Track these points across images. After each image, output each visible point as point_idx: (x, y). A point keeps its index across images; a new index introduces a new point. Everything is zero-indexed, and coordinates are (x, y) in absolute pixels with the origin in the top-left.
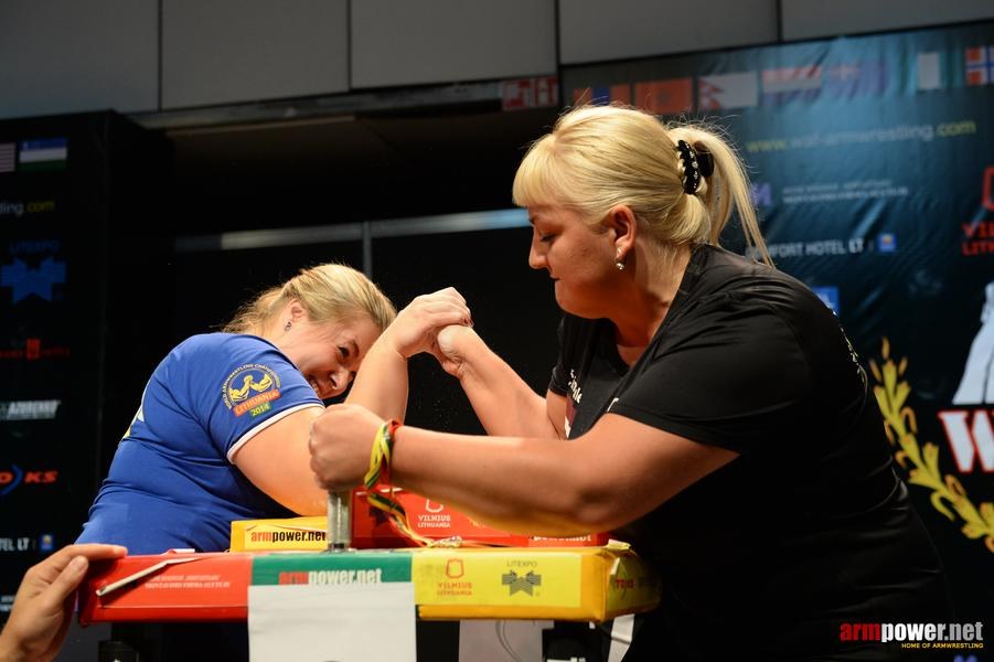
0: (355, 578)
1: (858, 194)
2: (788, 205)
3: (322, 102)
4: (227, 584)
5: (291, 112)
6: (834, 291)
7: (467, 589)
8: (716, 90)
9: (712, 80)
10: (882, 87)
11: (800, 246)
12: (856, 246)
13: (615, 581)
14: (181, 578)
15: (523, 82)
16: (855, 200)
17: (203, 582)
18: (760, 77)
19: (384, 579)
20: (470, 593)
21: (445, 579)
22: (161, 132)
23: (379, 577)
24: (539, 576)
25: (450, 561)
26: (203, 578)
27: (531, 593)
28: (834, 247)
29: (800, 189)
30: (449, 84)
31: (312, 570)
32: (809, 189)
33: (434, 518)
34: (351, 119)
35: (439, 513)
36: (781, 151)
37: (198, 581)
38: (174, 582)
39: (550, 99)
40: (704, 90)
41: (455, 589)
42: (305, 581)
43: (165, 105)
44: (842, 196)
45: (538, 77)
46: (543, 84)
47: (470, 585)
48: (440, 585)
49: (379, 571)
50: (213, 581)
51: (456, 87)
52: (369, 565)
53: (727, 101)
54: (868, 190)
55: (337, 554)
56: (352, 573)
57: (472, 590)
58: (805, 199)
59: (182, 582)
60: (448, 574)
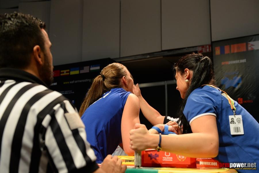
3: (155, 54)
15: (203, 46)
30: (185, 48)
33: (167, 158)
34: (162, 57)
39: (209, 50)
40: (249, 45)
43: (121, 56)
45: (206, 45)
46: (208, 47)
51: (187, 49)
53: (256, 48)
55: (137, 169)
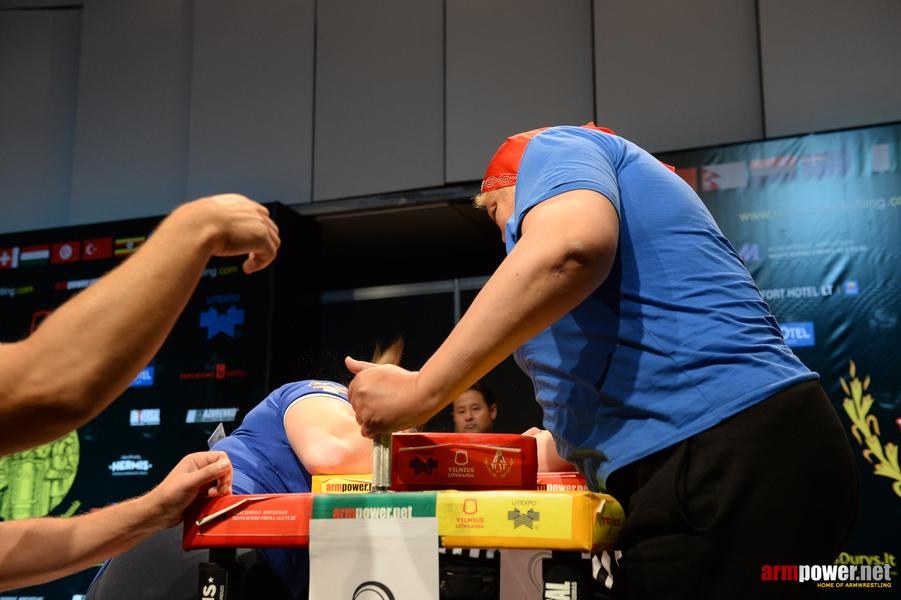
0: (392, 513)
1: (827, 251)
2: (772, 260)
3: (425, 193)
4: (293, 518)
5: (403, 201)
6: (811, 325)
7: (480, 523)
8: (715, 176)
9: (711, 169)
10: (844, 172)
11: (782, 291)
12: (827, 291)
13: (600, 517)
14: (259, 512)
16: (826, 255)
17: (276, 516)
18: (748, 164)
19: (414, 515)
20: (483, 527)
21: (463, 515)
22: (313, 217)
23: (410, 513)
24: (538, 513)
25: (467, 500)
26: (275, 512)
27: (531, 527)
28: (809, 291)
29: (781, 248)
31: (359, 507)
32: (789, 248)
33: (461, 470)
34: (445, 205)
35: (467, 466)
36: (766, 220)
38: (253, 515)
40: (706, 176)
41: (471, 523)
42: (352, 516)
43: (316, 199)
44: (814, 252)
47: (482, 520)
48: (458, 520)
49: (410, 508)
50: (283, 515)
52: (402, 504)
53: (723, 184)
54: (837, 247)
55: (380, 494)
56: (389, 510)
57: (484, 524)
58: (786, 255)
59: (260, 515)
60: (464, 510)
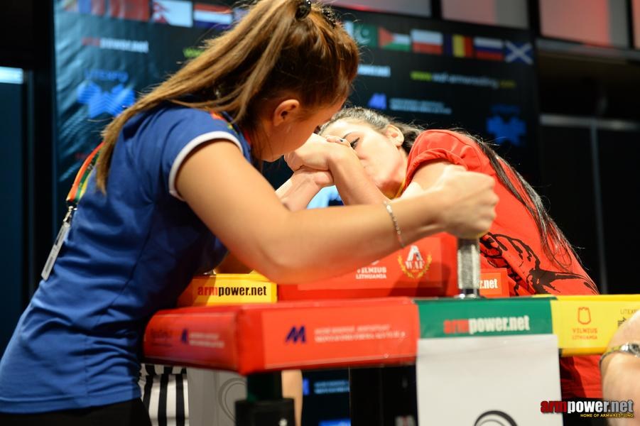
0: (508, 324)
7: (594, 334)
14: (351, 329)
17: (374, 333)
20: (596, 338)
21: (577, 325)
23: (528, 327)
25: (580, 309)
26: (373, 328)
31: (472, 317)
37: (369, 332)
38: (345, 334)
41: (586, 334)
47: (595, 331)
48: (574, 331)
49: (527, 318)
50: (382, 331)
52: (518, 314)
56: (505, 320)
57: (597, 335)
59: (353, 334)
60: (579, 321)
